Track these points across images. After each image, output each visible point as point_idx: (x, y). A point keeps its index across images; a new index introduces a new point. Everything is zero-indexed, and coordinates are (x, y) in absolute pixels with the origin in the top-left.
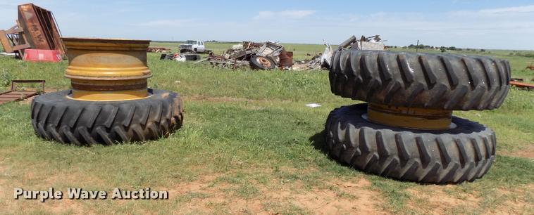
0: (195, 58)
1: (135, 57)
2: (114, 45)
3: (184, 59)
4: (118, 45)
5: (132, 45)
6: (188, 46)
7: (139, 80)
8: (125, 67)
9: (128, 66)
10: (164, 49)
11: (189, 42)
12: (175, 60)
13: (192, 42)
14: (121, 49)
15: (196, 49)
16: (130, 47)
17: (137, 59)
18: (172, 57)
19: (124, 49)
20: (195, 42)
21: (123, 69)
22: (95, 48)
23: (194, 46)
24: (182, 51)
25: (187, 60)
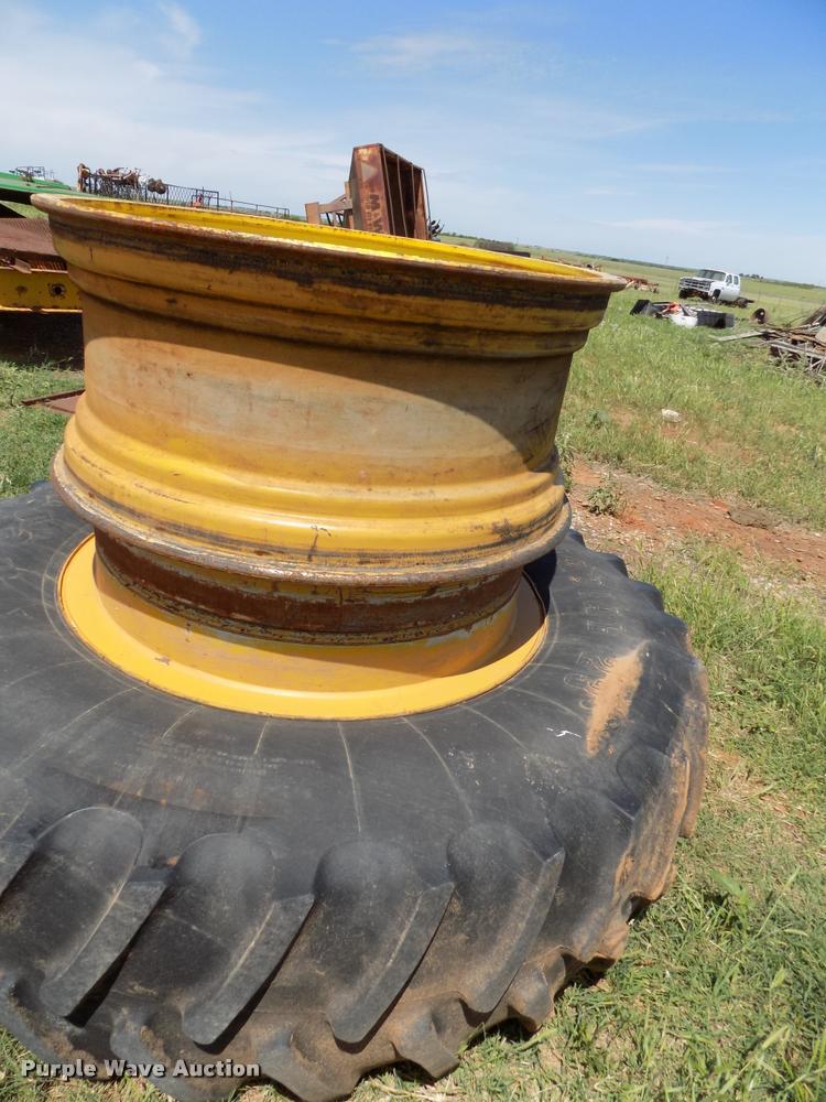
0: (720, 322)
3: (691, 321)
6: (703, 283)
8: (367, 481)
9: (393, 477)
10: (644, 282)
11: (705, 273)
12: (669, 321)
13: (713, 274)
14: (352, 334)
15: (717, 292)
18: (662, 311)
19: (378, 338)
20: (720, 275)
22: (157, 301)
23: (716, 285)
24: (685, 294)
25: (699, 324)
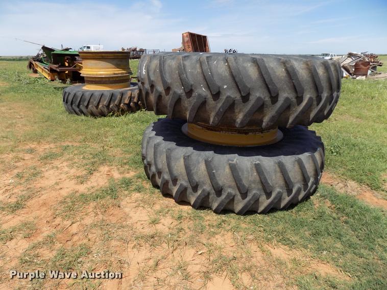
1: (108, 62)
2: (91, 55)
4: (94, 55)
5: (103, 55)
7: (112, 77)
16: (102, 56)
17: (109, 64)
21: (99, 70)
